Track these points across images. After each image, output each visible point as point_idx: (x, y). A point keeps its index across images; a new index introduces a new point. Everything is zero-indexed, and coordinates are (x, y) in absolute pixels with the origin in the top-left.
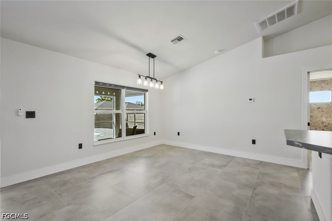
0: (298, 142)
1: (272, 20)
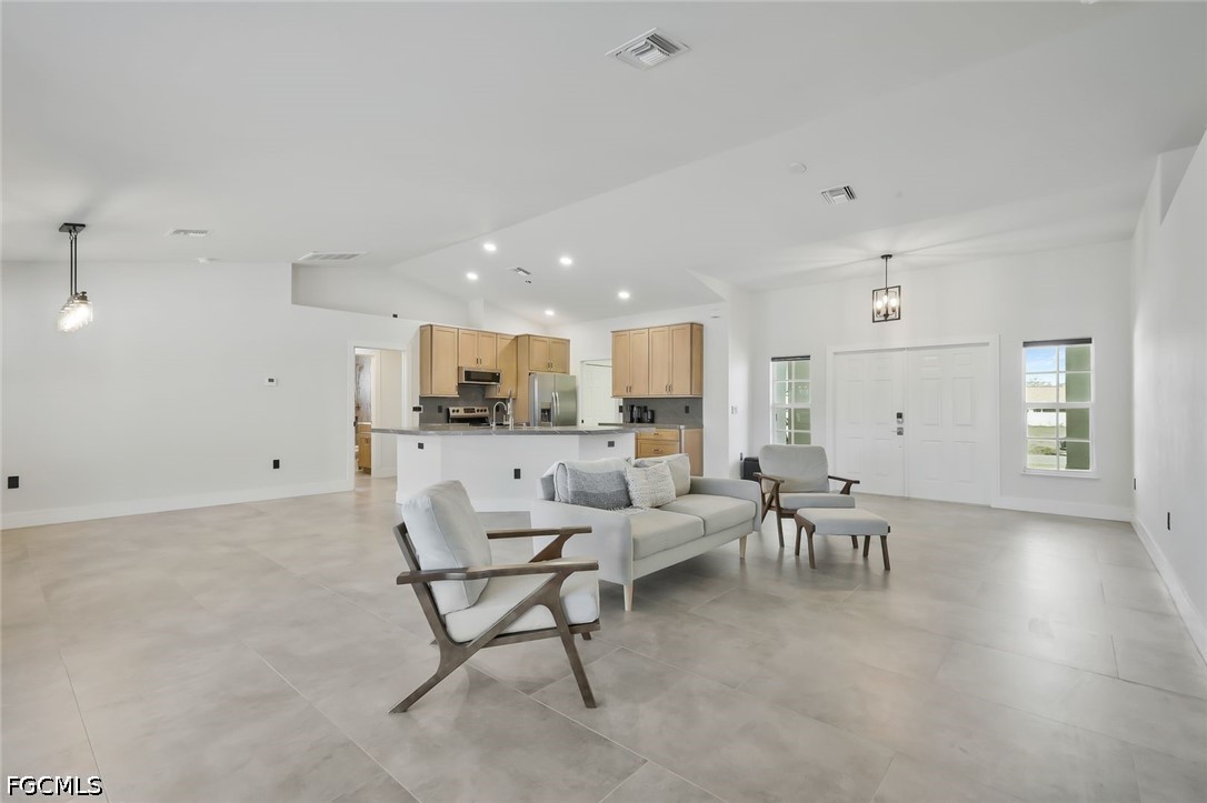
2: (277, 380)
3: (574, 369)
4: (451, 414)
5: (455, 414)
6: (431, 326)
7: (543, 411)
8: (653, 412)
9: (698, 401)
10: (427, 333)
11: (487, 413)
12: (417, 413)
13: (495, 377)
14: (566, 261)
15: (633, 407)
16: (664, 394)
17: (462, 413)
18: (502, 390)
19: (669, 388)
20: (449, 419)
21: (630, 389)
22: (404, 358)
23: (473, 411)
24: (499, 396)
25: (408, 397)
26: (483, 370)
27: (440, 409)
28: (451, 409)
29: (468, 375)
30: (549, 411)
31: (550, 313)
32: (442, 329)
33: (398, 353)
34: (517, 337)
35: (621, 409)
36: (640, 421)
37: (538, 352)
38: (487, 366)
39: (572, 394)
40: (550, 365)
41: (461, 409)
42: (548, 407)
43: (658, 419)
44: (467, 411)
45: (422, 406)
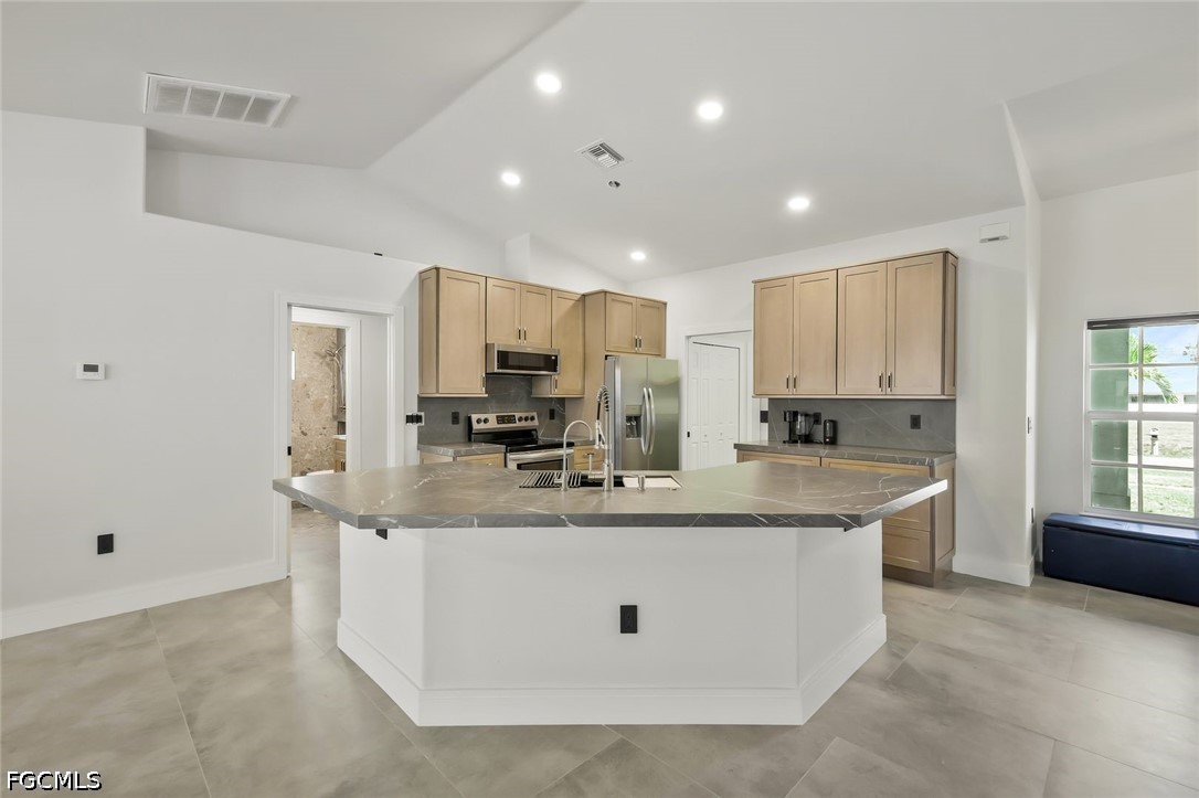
0: (389, 516)
1: (204, 101)
2: (107, 368)
3: (675, 346)
4: (476, 426)
5: (482, 426)
6: (437, 269)
7: (629, 419)
8: (834, 424)
9: (945, 407)
10: (431, 282)
11: (536, 422)
12: (414, 427)
13: (550, 363)
14: (710, 111)
15: (795, 414)
16: (873, 391)
17: (493, 424)
18: (561, 384)
19: (887, 381)
20: (470, 435)
21: (793, 382)
22: (391, 328)
23: (511, 419)
24: (556, 393)
25: (398, 396)
26: (529, 350)
27: (455, 419)
28: (475, 417)
29: (504, 357)
30: (637, 418)
31: (638, 256)
32: (460, 277)
33: (380, 318)
34: (584, 295)
35: (764, 417)
36: (807, 439)
37: (620, 323)
38: (534, 344)
39: (672, 388)
40: (637, 343)
41: (492, 417)
42: (635, 413)
43: (843, 438)
44: (501, 420)
45: (422, 414)
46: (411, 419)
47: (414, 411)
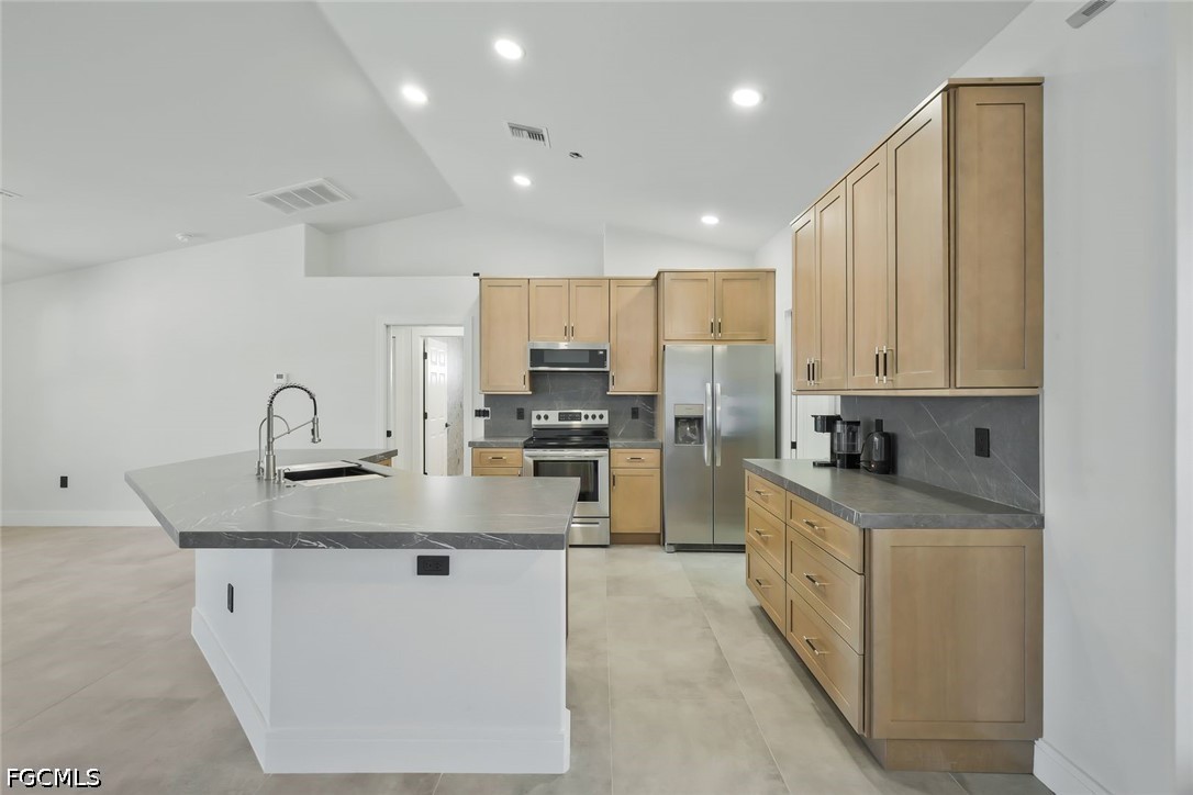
2: (288, 376)
4: (534, 422)
5: (544, 422)
7: (687, 421)
9: (1027, 407)
11: (606, 421)
12: (481, 420)
13: (598, 358)
17: (553, 421)
18: (621, 380)
20: (531, 431)
23: (576, 417)
25: (469, 394)
27: (521, 415)
28: (535, 413)
29: (535, 355)
30: (698, 420)
32: (500, 284)
34: (657, 275)
38: (586, 338)
40: (714, 328)
41: (550, 415)
43: (908, 465)
44: (562, 417)
45: (489, 409)
46: (479, 413)
47: (482, 407)
